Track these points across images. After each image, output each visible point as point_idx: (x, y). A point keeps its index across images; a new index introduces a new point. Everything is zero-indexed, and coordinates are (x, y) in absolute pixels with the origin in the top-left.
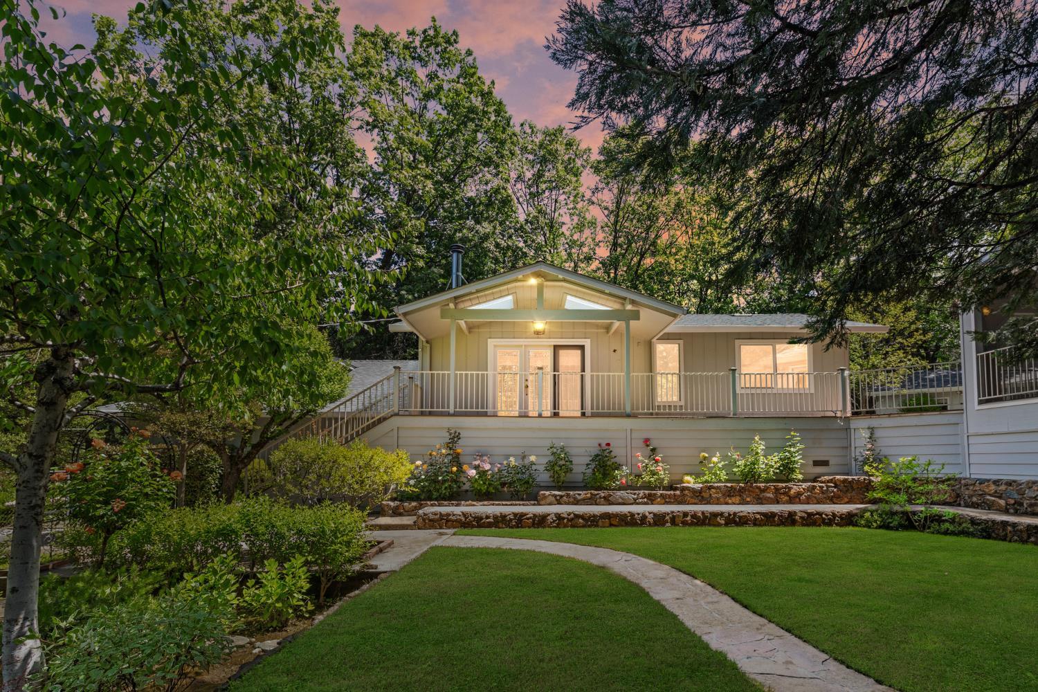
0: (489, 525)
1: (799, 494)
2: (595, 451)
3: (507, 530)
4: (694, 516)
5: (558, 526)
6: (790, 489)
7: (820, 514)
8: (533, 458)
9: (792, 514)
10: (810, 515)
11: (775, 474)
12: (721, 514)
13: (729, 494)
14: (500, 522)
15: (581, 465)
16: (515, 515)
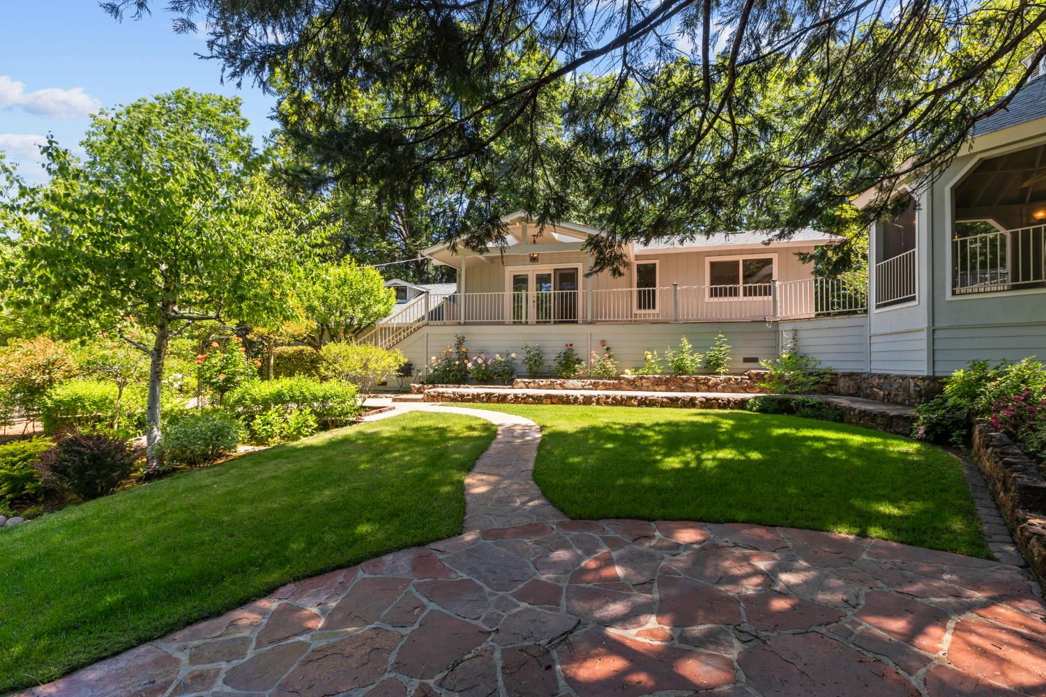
0: (469, 401)
1: (716, 384)
2: (564, 350)
3: (480, 404)
4: (614, 398)
5: (515, 402)
6: (709, 380)
7: (717, 400)
8: (513, 355)
9: (692, 399)
10: (708, 400)
11: (698, 368)
12: (636, 398)
13: (658, 383)
14: (476, 399)
15: (551, 360)
16: (487, 394)
